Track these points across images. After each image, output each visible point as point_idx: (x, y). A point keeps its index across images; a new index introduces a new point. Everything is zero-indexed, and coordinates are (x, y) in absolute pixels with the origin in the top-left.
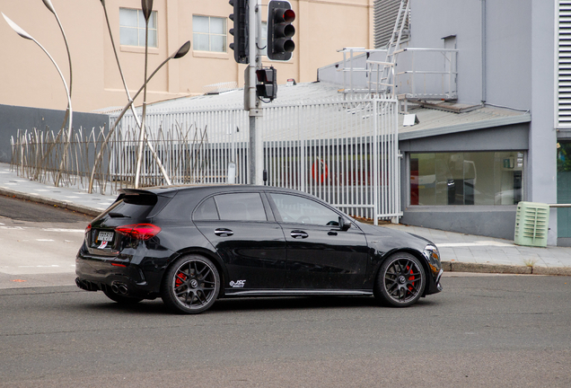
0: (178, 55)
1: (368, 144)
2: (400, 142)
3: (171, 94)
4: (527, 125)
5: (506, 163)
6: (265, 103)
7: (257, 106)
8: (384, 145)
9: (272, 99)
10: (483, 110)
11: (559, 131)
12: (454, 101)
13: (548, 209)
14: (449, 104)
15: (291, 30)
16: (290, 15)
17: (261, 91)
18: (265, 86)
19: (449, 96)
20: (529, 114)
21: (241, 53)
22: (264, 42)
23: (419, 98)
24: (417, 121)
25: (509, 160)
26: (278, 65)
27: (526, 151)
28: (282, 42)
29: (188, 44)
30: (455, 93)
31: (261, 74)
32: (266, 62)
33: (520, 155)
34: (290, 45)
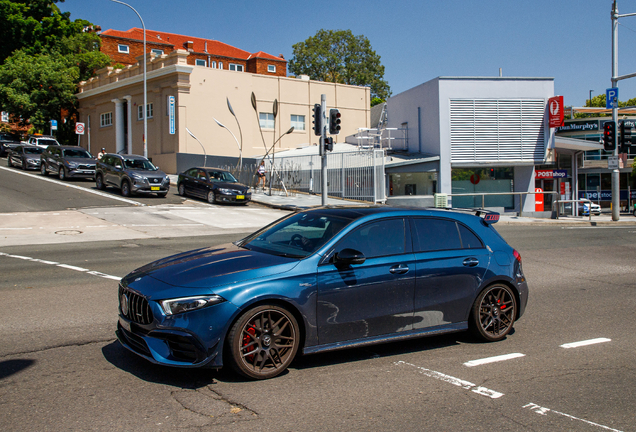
0: (288, 133)
2: (385, 169)
3: (281, 149)
6: (328, 152)
7: (325, 153)
9: (331, 151)
15: (339, 121)
16: (339, 115)
17: (326, 148)
18: (328, 145)
21: (318, 130)
22: (328, 127)
26: (333, 136)
28: (335, 127)
29: (293, 128)
31: (326, 140)
32: (329, 135)
34: (339, 128)
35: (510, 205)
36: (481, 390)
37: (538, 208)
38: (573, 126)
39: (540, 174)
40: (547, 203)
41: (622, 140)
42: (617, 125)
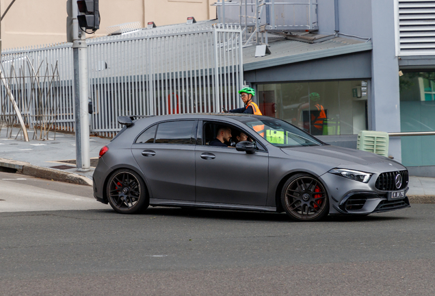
1: (211, 76)
2: (245, 73)
4: (369, 52)
5: (355, 92)
7: (80, 36)
8: (228, 77)
9: (94, 30)
10: (337, 40)
11: (400, 59)
12: (315, 32)
13: (388, 137)
14: (311, 35)
17: (83, 22)
18: (85, 16)
19: (310, 28)
20: (370, 42)
23: (283, 29)
24: (268, 52)
25: (356, 89)
27: (369, 79)
30: (316, 24)
31: (82, 5)
33: (363, 83)
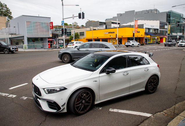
1: (5, 39)
2: (9, 38)
4: (24, 36)
10: (19, 35)
11: (27, 37)
13: (27, 45)
23: (11, 33)
24: (11, 36)
30: (16, 33)
33: (23, 40)
35: (42, 47)
36: (11, 96)
37: (49, 47)
38: (58, 29)
39: (49, 39)
40: (51, 46)
41: (65, 32)
42: (64, 29)
